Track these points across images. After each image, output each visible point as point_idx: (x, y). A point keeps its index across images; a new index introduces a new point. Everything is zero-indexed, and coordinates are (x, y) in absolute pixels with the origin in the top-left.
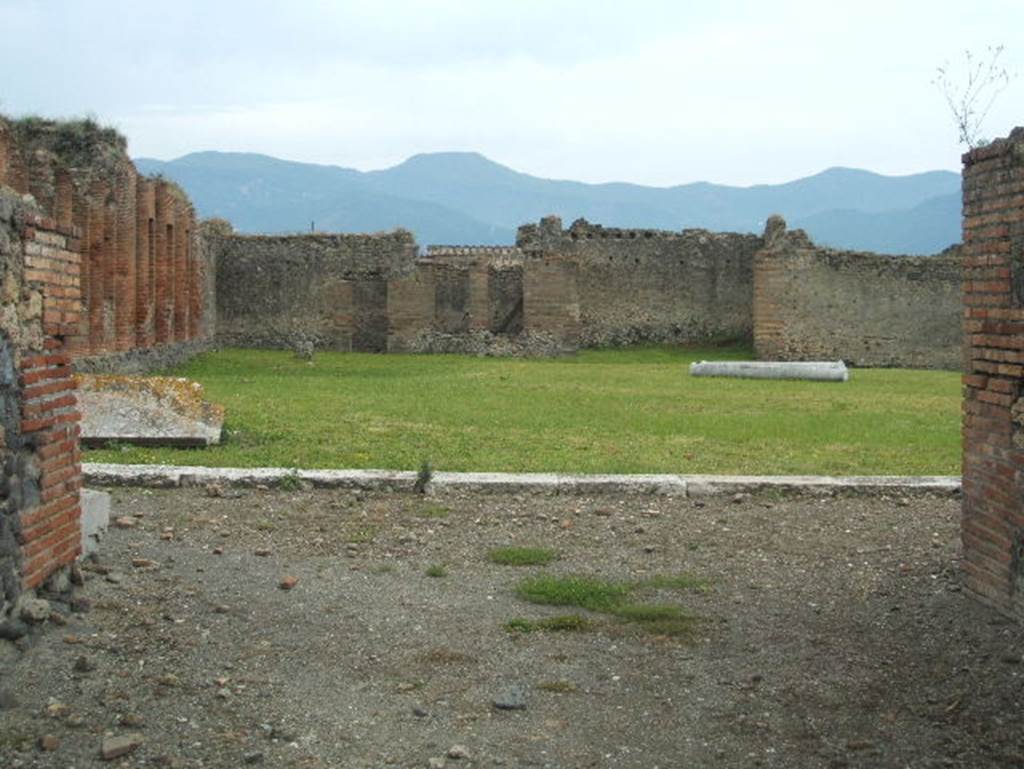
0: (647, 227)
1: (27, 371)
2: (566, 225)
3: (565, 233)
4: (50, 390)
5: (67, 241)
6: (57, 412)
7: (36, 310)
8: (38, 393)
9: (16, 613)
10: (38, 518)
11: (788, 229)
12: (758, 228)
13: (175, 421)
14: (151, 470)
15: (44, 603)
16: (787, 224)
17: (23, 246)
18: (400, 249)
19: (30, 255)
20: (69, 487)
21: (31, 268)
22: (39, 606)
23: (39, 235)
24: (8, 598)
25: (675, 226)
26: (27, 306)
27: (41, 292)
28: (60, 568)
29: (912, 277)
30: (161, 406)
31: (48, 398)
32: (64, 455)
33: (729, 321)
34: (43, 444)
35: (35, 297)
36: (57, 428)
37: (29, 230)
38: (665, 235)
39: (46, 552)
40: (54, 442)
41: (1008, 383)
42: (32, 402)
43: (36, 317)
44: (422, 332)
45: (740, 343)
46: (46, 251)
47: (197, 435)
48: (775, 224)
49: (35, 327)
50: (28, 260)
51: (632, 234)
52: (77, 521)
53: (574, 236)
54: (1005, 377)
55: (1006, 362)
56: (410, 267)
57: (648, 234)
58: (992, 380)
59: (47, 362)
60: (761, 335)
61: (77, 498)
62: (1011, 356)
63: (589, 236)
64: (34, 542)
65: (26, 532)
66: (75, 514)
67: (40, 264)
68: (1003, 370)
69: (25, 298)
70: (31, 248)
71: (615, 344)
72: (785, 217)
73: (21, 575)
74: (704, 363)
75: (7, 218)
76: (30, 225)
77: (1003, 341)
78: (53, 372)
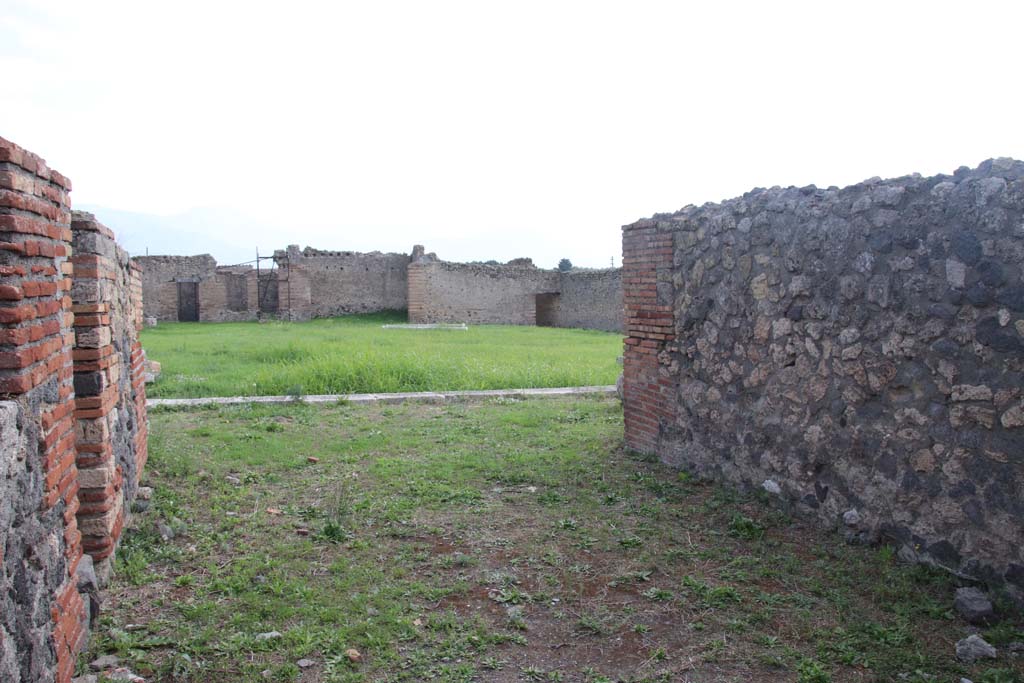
0: (347, 250)
1: (133, 353)
2: (302, 249)
3: (301, 254)
8: (136, 365)
11: (426, 252)
12: (409, 251)
16: (425, 249)
18: (205, 263)
19: (132, 285)
26: (131, 315)
29: (493, 276)
33: (394, 303)
36: (140, 382)
38: (358, 254)
41: (655, 343)
44: (219, 311)
45: (401, 315)
48: (418, 249)
51: (339, 254)
53: (306, 255)
55: (654, 333)
56: (211, 274)
57: (348, 254)
58: (643, 342)
59: (137, 347)
60: (412, 310)
62: (658, 330)
63: (314, 255)
71: (331, 315)
72: (423, 245)
74: (388, 325)
77: (653, 321)
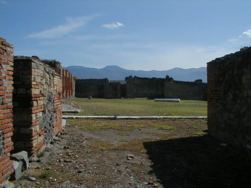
1: (54, 99)
3: (133, 78)
4: (58, 102)
5: (60, 78)
6: (59, 106)
7: (55, 89)
8: (56, 103)
9: (53, 139)
10: (56, 123)
11: (169, 77)
12: (165, 77)
13: (73, 109)
14: (70, 116)
15: (57, 137)
16: (169, 76)
17: (54, 78)
18: (106, 81)
19: (55, 80)
20: (60, 118)
21: (55, 82)
22: (57, 138)
23: (56, 76)
24: (52, 137)
25: (151, 77)
26: (54, 88)
27: (56, 86)
28: (59, 132)
30: (70, 106)
31: (57, 104)
32: (60, 113)
34: (56, 111)
35: (55, 87)
36: (59, 108)
37: (55, 76)
39: (57, 129)
40: (58, 111)
42: (55, 104)
43: (56, 90)
45: (162, 96)
46: (57, 79)
47: (77, 111)
48: (167, 77)
49: (55, 91)
50: (54, 80)
52: (61, 124)
54: (215, 99)
56: (108, 84)
58: (213, 99)
59: (57, 97)
60: (165, 95)
61: (61, 120)
63: (137, 79)
64: (55, 127)
65: (54, 126)
66: (61, 123)
67: (56, 81)
68: (215, 97)
69: (54, 87)
70: (55, 78)
72: (169, 75)
73: (53, 133)
74: (156, 99)
75: (51, 73)
76: (54, 75)
78: (58, 99)
